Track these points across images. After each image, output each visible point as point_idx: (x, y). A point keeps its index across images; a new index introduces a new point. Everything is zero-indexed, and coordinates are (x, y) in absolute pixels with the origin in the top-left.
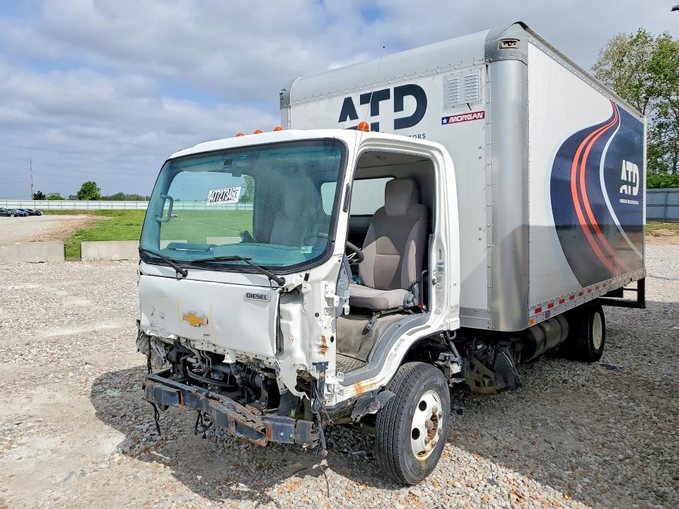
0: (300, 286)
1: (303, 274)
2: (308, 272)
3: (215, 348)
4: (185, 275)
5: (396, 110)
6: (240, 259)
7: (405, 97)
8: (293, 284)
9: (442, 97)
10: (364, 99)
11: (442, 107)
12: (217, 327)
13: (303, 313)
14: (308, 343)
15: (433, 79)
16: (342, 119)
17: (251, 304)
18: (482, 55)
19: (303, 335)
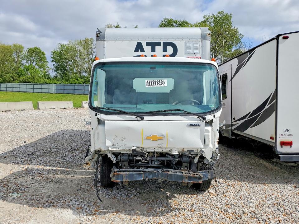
0: (212, 120)
1: (213, 115)
2: (214, 114)
3: (162, 149)
4: (142, 119)
5: (163, 51)
6: (180, 110)
7: (168, 47)
8: (209, 119)
9: (184, 49)
10: (148, 44)
11: (184, 53)
12: (171, 140)
13: (212, 130)
14: (214, 141)
15: (180, 42)
16: (136, 50)
17: (190, 128)
18: (200, 37)
19: (212, 138)
